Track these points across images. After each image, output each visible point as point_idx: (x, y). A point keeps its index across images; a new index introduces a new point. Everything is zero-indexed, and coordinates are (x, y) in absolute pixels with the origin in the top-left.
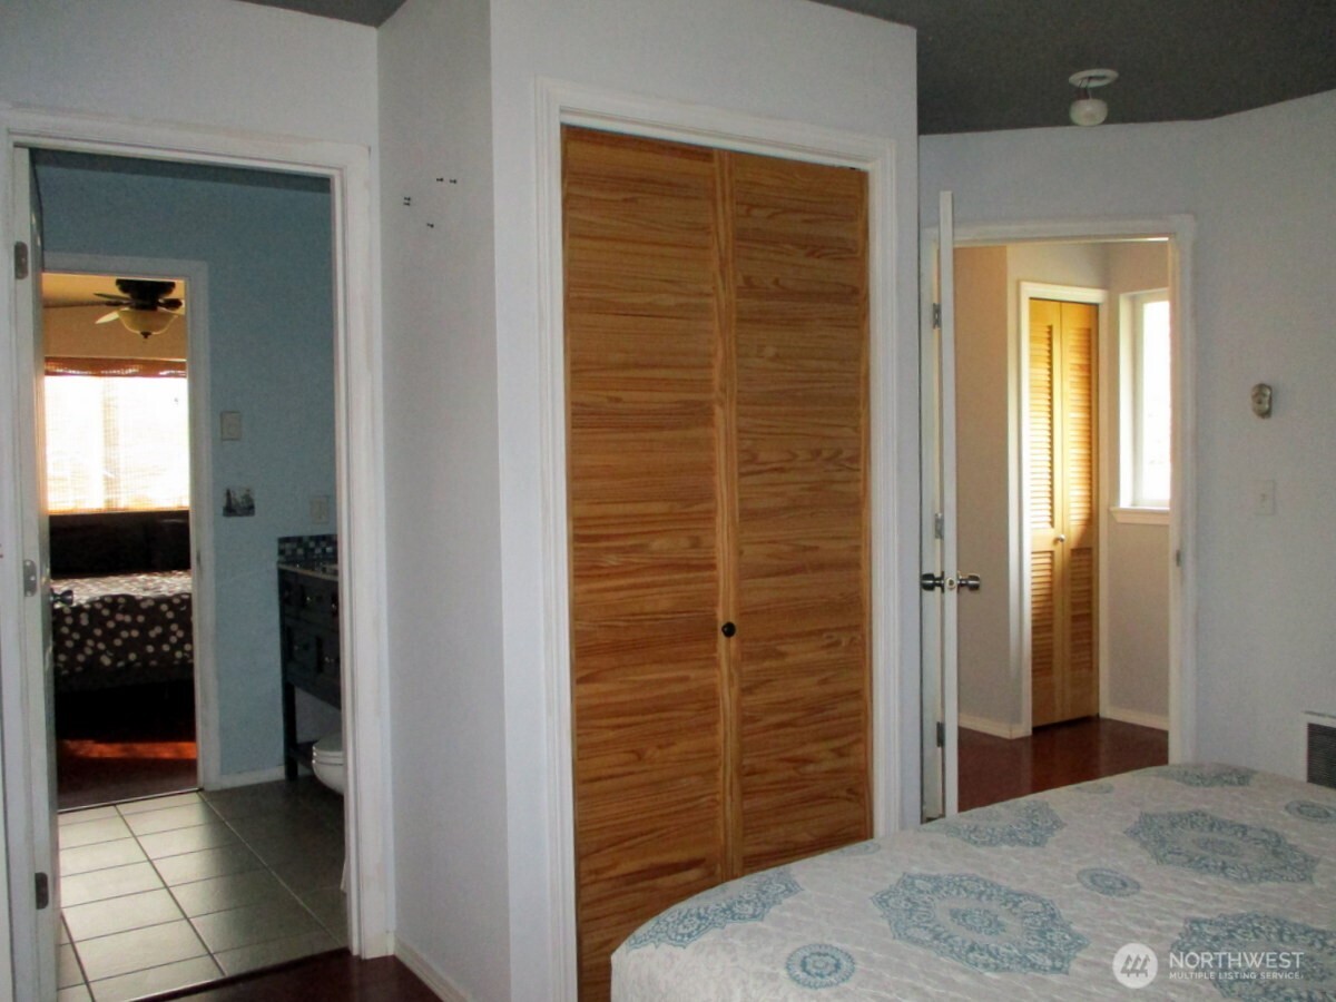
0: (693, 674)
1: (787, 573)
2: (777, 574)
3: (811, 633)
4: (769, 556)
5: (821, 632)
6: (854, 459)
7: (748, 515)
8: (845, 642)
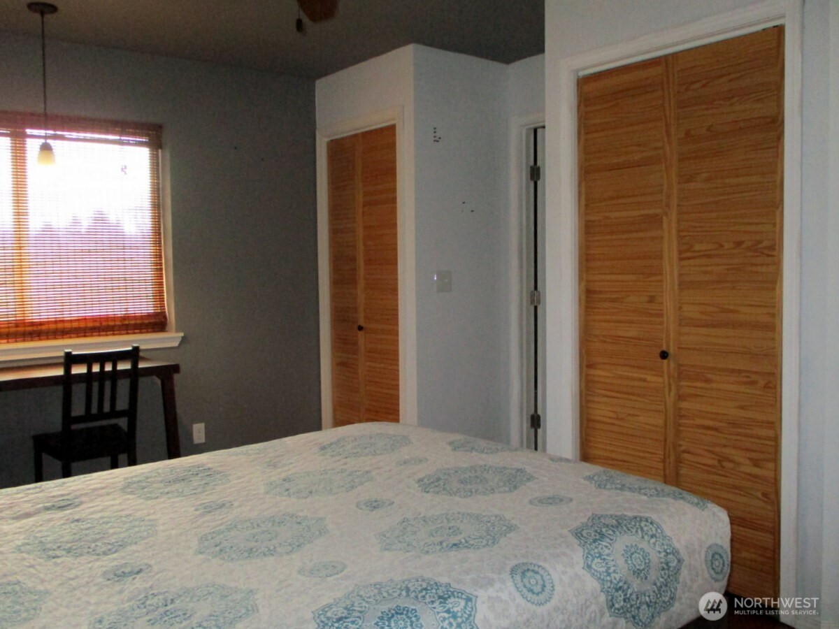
0: (649, 378)
1: (713, 326)
2: (706, 326)
3: (733, 371)
4: (702, 313)
5: (740, 371)
6: (772, 248)
7: (684, 285)
8: (762, 382)
